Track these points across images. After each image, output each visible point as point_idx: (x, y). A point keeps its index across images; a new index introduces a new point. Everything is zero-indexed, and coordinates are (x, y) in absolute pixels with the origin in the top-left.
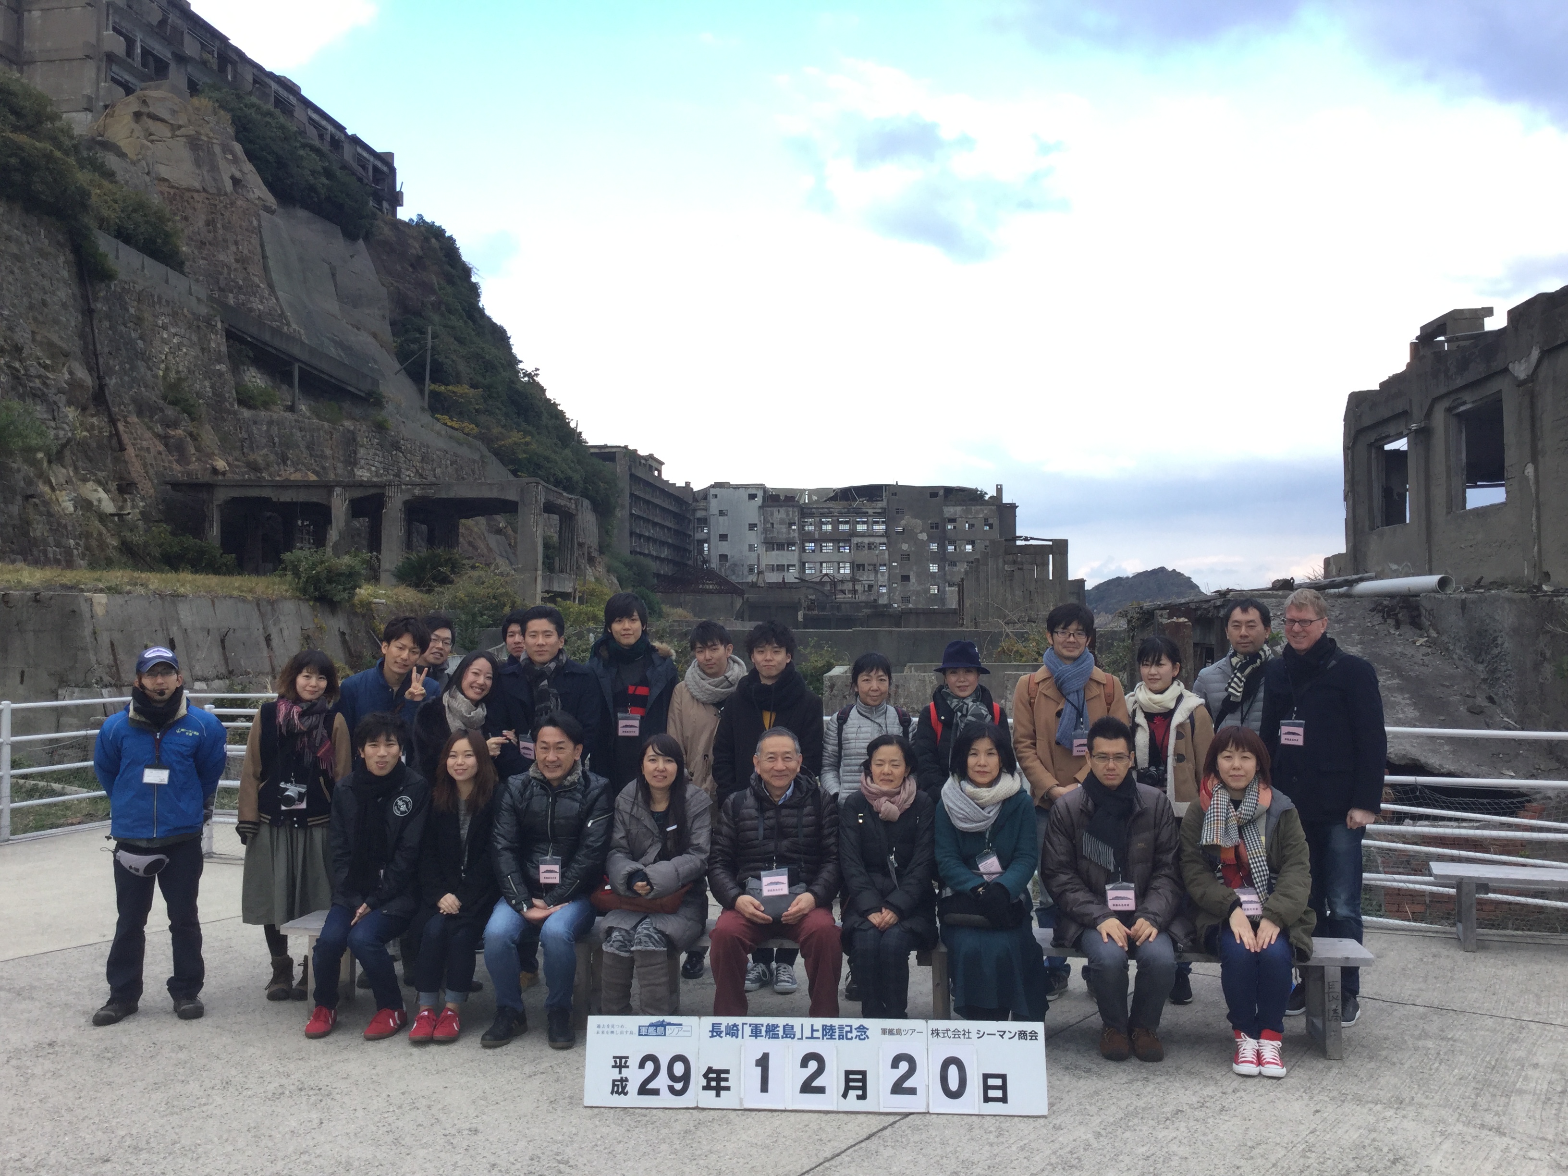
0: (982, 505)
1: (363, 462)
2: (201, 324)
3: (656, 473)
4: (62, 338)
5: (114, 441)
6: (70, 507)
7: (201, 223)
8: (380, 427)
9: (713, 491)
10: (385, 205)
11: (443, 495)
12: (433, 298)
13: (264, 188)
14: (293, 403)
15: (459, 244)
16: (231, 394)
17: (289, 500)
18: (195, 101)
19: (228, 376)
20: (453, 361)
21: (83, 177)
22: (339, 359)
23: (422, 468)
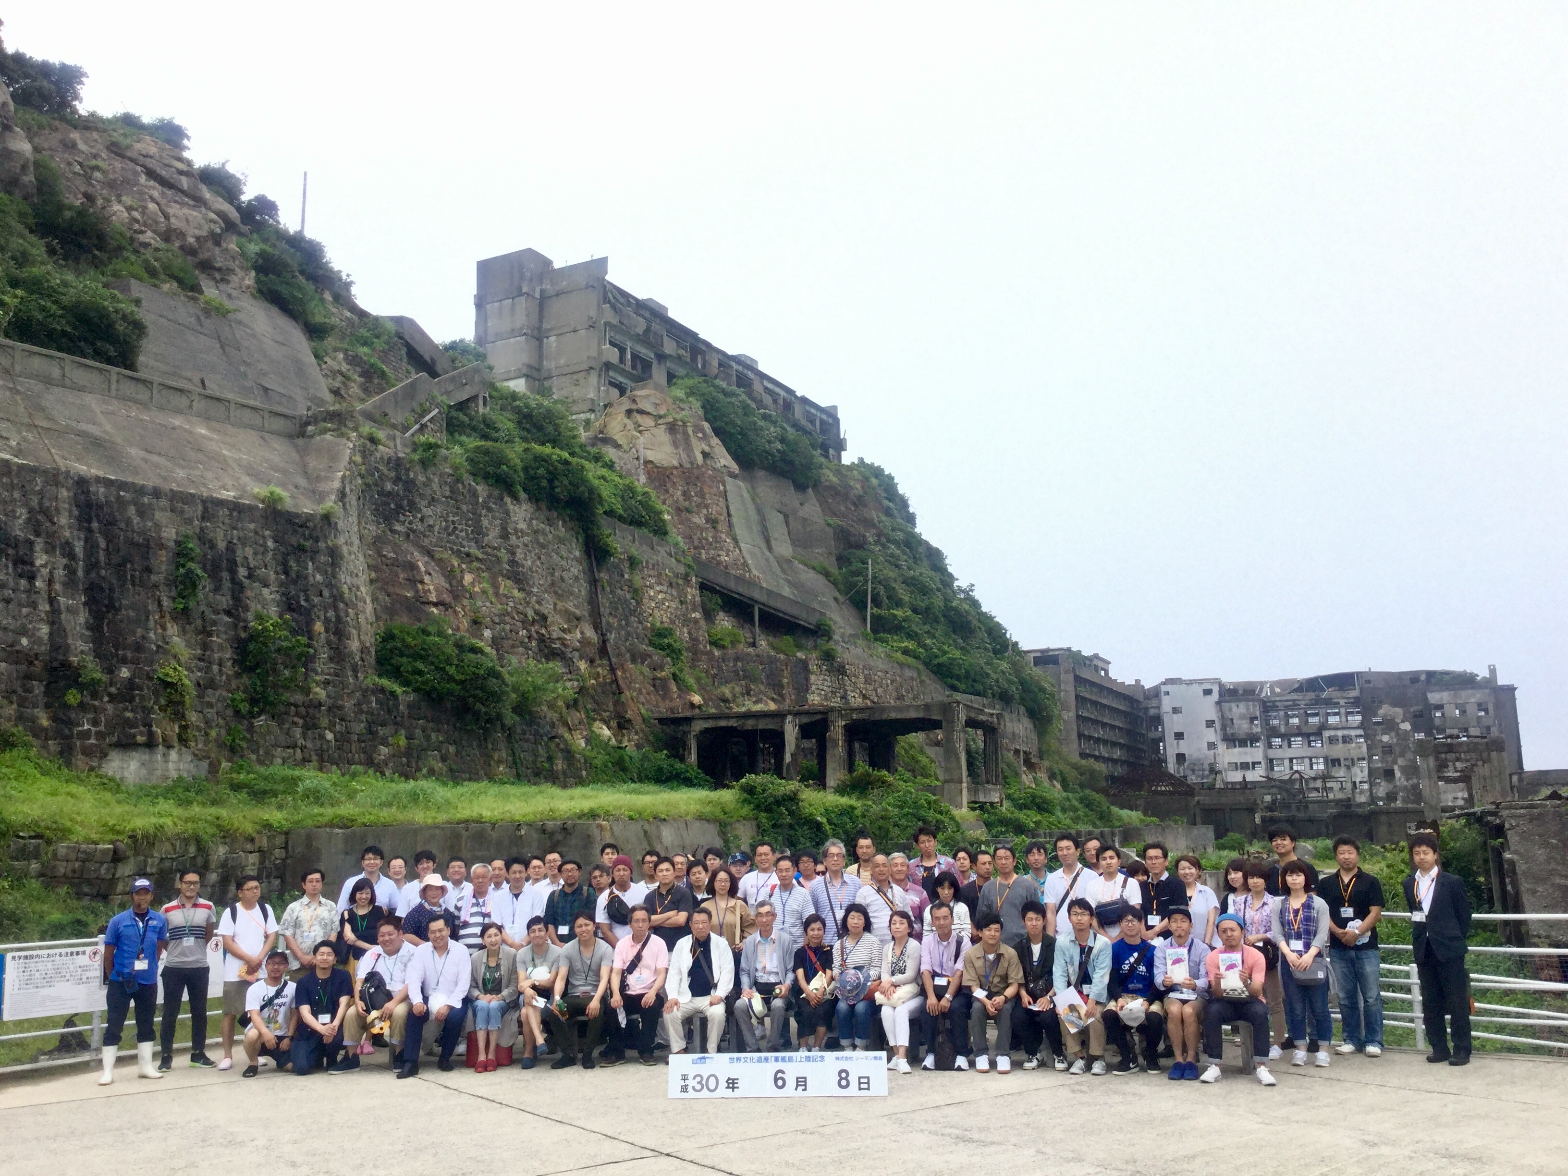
0: (1475, 688)
1: (814, 687)
2: (680, 581)
3: (1103, 673)
4: (575, 605)
5: (614, 686)
6: (583, 743)
7: (679, 493)
8: (828, 657)
9: (1164, 688)
10: (831, 451)
11: (877, 717)
12: (873, 531)
13: (729, 457)
14: (755, 639)
15: (896, 481)
16: (703, 635)
17: (751, 728)
18: (672, 391)
19: (702, 623)
22: (792, 597)
23: (866, 689)
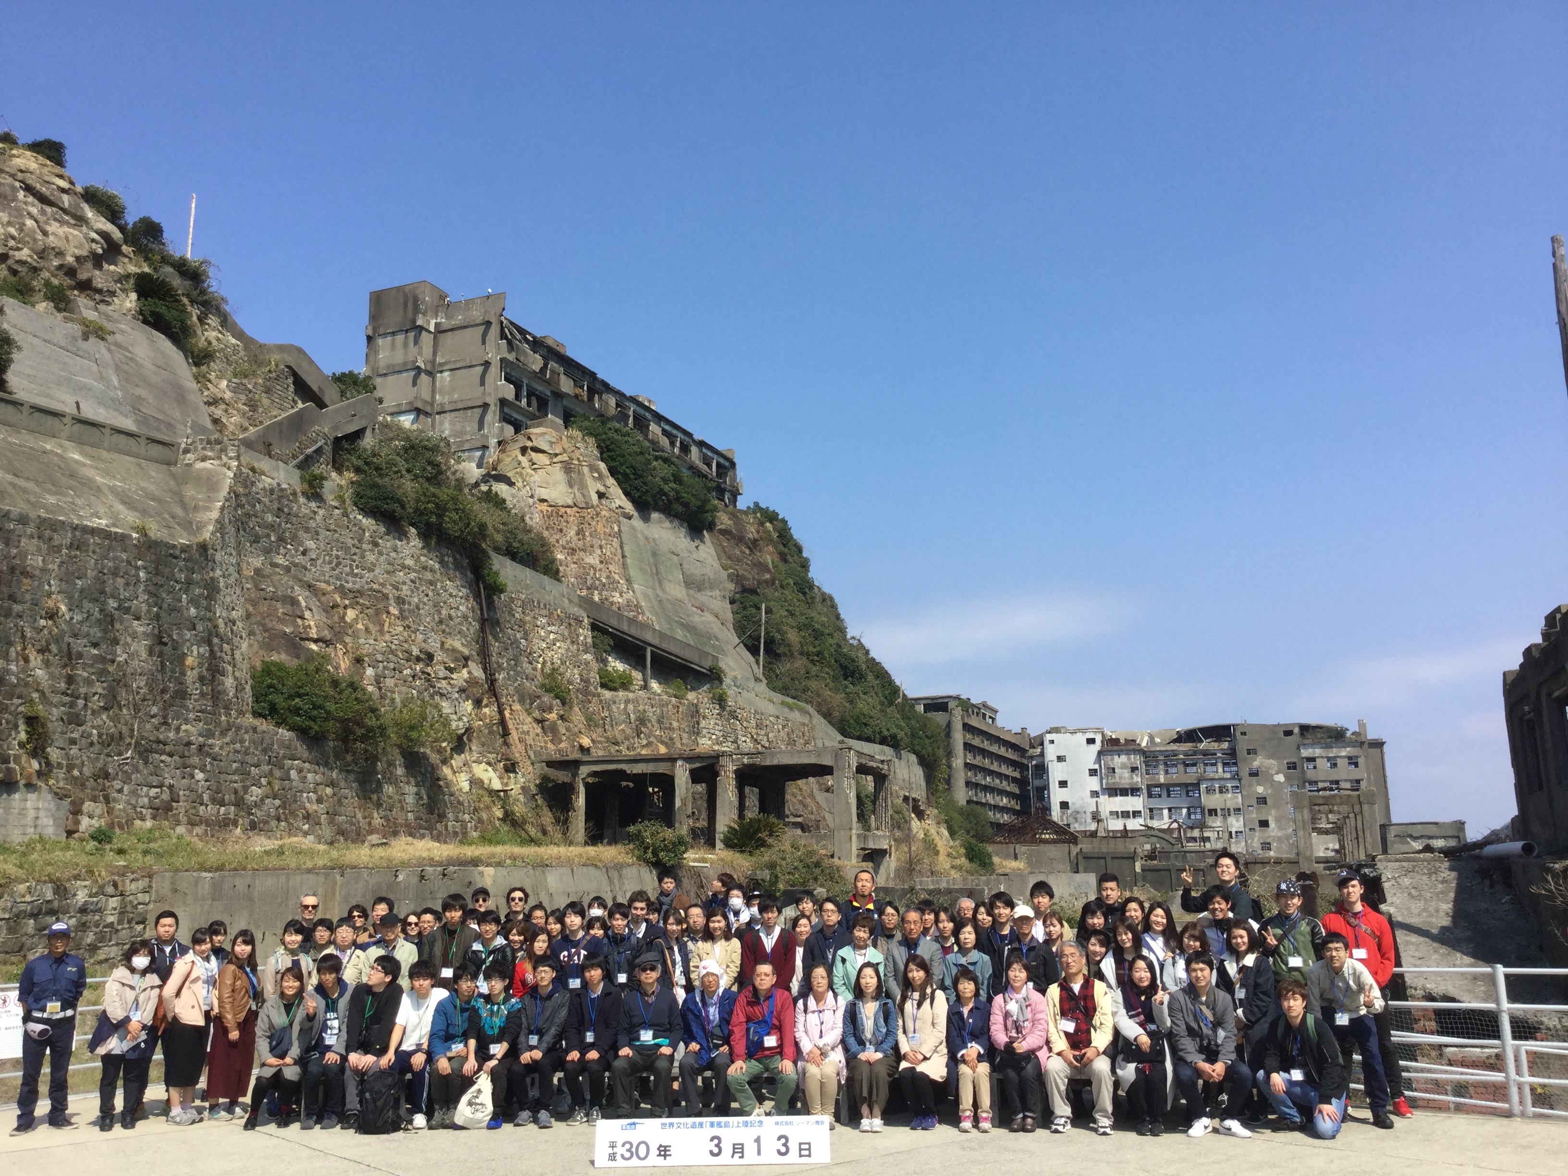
1: (705, 731)
2: (572, 621)
3: (990, 721)
4: (462, 644)
5: (501, 728)
6: (466, 786)
7: (573, 533)
8: (721, 701)
9: (1049, 737)
10: (727, 495)
11: (768, 762)
12: (768, 576)
13: (623, 497)
14: (646, 682)
15: (790, 524)
16: (595, 678)
17: (641, 771)
18: (569, 432)
19: (594, 664)
20: (785, 634)
21: (483, 513)
22: (684, 640)
23: (758, 734)
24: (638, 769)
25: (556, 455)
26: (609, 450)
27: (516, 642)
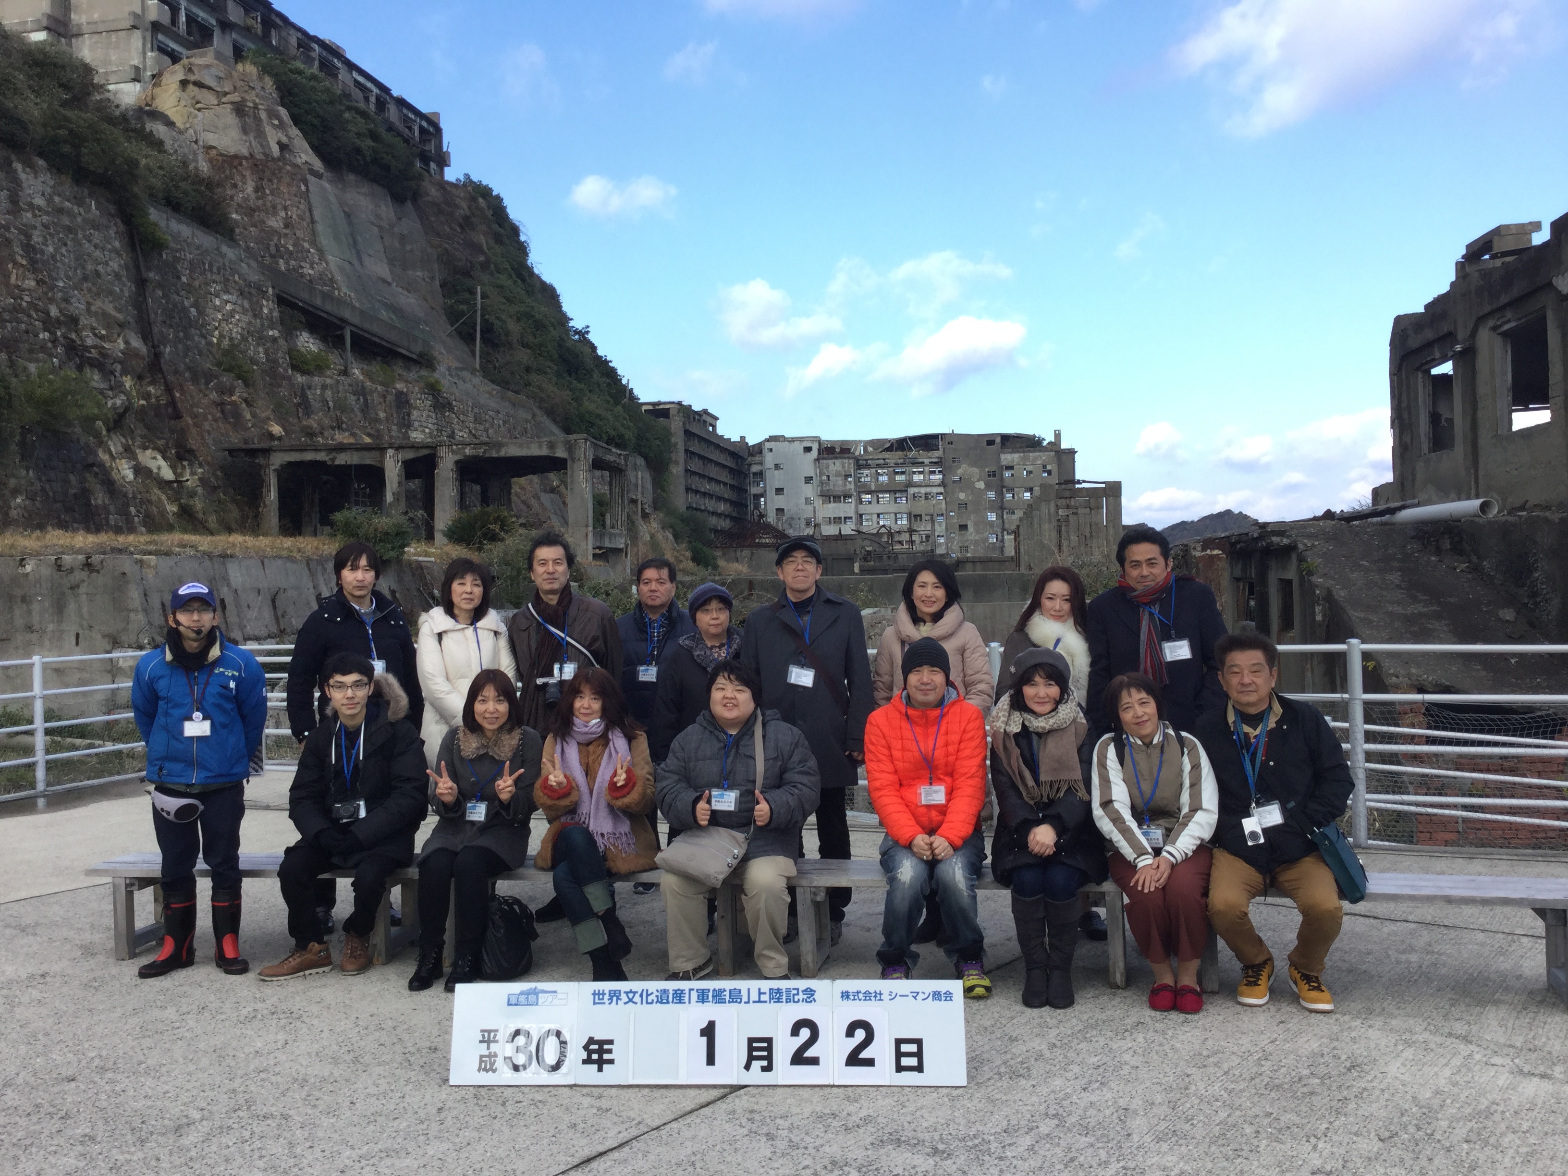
0: (1040, 451)
1: (416, 424)
2: (253, 291)
3: (711, 429)
4: (115, 308)
5: (170, 410)
6: (130, 475)
7: (250, 188)
8: (433, 389)
9: (768, 445)
10: (433, 165)
11: (494, 454)
12: (482, 258)
13: (310, 151)
14: (346, 368)
15: (506, 202)
16: (283, 360)
17: (343, 463)
18: (240, 67)
19: (282, 342)
20: (504, 322)
21: (131, 148)
22: (389, 322)
23: (475, 428)
24: (342, 459)
25: (226, 94)
26: (290, 94)
27: (185, 310)
